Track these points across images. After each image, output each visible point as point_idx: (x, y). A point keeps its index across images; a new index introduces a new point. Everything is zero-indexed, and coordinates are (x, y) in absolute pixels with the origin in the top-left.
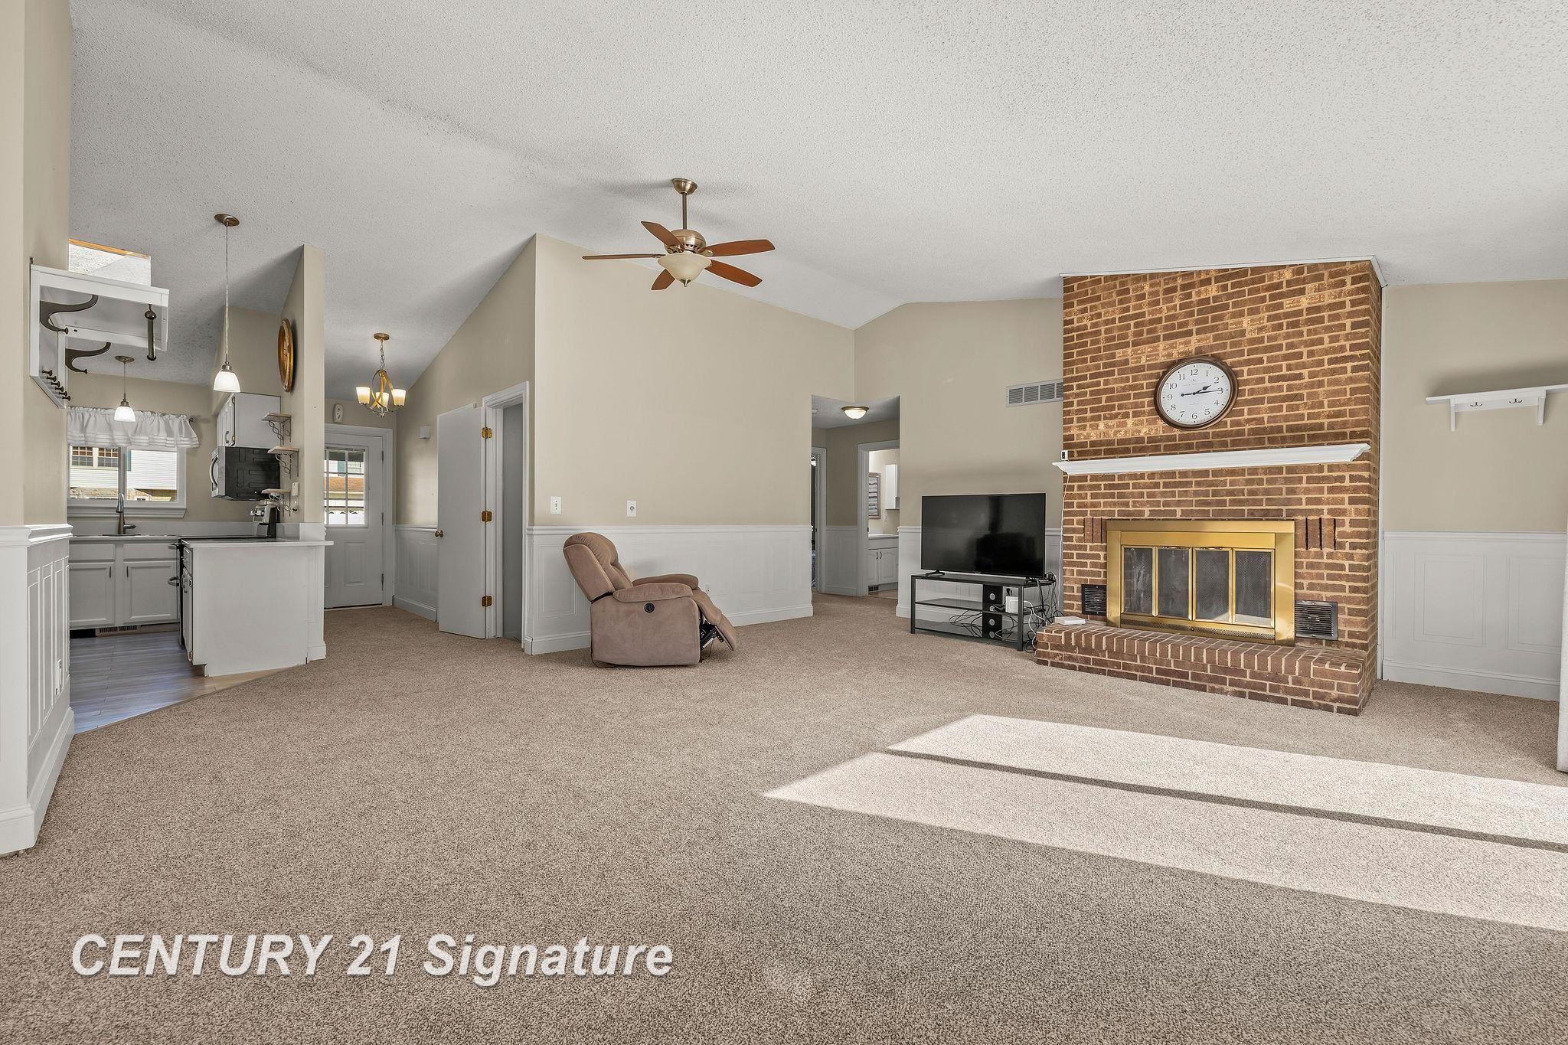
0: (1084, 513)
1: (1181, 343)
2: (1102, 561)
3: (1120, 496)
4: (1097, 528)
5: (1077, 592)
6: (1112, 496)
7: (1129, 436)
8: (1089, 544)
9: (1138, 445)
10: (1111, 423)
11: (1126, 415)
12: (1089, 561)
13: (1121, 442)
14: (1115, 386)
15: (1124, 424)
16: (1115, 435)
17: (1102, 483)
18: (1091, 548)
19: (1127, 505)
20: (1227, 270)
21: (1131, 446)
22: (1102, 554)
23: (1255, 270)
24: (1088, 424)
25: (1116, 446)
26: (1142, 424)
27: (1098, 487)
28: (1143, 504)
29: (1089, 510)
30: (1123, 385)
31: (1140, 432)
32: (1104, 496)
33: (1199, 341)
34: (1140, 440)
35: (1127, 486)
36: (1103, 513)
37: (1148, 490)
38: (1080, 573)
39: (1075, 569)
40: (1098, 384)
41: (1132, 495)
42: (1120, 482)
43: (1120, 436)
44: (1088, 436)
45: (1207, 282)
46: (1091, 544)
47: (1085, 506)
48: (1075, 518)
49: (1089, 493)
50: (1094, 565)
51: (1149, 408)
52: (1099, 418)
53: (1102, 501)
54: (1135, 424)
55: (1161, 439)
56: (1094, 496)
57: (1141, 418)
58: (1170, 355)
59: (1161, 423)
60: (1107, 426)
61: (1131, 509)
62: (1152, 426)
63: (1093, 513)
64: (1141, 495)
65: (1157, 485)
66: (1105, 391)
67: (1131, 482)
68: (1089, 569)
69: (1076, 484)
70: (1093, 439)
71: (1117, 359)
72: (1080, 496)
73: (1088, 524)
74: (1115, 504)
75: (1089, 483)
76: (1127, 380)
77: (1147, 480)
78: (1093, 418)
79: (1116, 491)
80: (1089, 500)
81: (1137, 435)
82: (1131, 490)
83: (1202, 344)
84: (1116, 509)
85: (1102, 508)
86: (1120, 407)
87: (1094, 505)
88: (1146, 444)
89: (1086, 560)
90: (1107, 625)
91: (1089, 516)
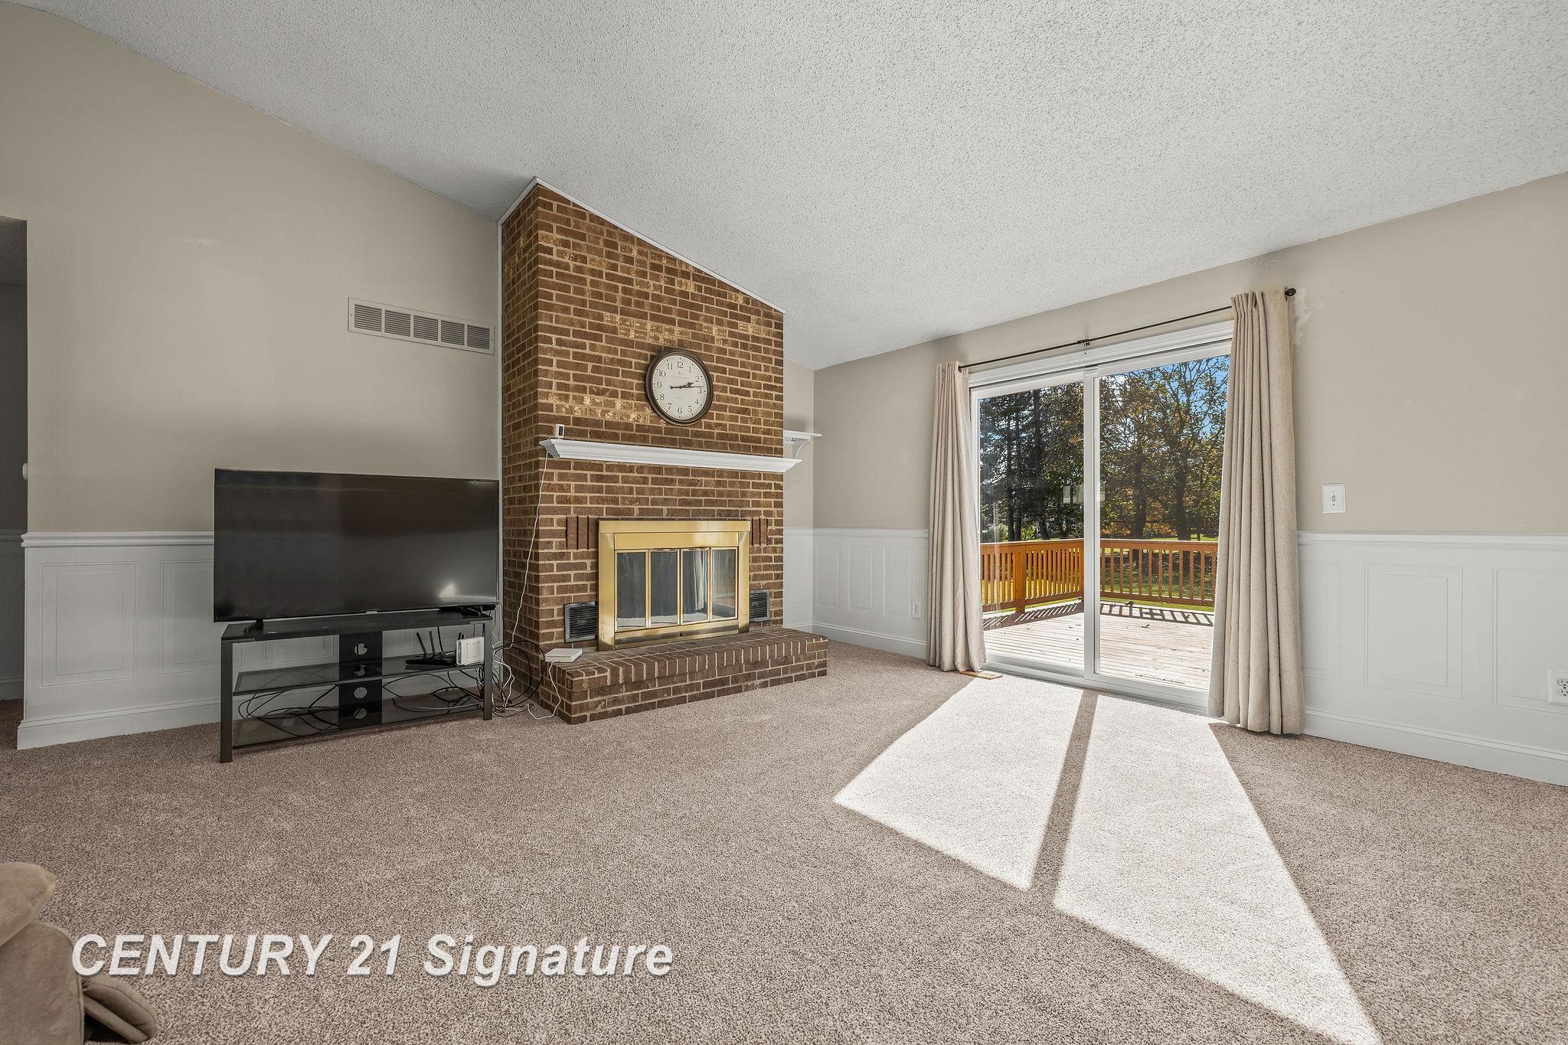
0: (567, 511)
1: (666, 330)
2: (589, 571)
3: (609, 490)
4: (583, 529)
5: (558, 615)
6: (599, 490)
7: (617, 419)
8: (572, 551)
9: (627, 432)
10: (599, 399)
11: (614, 394)
12: (572, 573)
13: (609, 424)
14: (603, 355)
15: (613, 405)
16: (604, 413)
17: (589, 473)
18: (576, 556)
19: (615, 501)
20: (701, 272)
21: (620, 432)
22: (589, 562)
23: (722, 284)
24: (571, 394)
25: (604, 429)
26: (631, 408)
27: (584, 478)
28: (632, 502)
29: (572, 506)
30: (611, 356)
31: (628, 417)
32: (592, 489)
33: (681, 334)
34: (628, 426)
35: (615, 479)
36: (590, 510)
37: (638, 486)
38: (561, 590)
39: (555, 585)
40: (583, 346)
41: (621, 490)
42: (608, 474)
43: (609, 417)
44: (571, 410)
45: (686, 275)
46: (575, 551)
47: (567, 500)
48: (556, 517)
49: (573, 484)
50: (578, 577)
51: (637, 392)
52: (584, 390)
53: (589, 495)
54: (624, 407)
55: (649, 429)
56: (579, 489)
57: (630, 402)
58: (656, 338)
59: (648, 411)
60: (593, 402)
61: (620, 506)
62: (641, 413)
63: (578, 511)
64: (631, 491)
65: (645, 481)
66: (592, 358)
67: (620, 475)
68: (573, 583)
69: (556, 472)
70: (578, 414)
71: (604, 323)
72: (561, 488)
73: (572, 525)
74: (603, 500)
75: (572, 471)
76: (615, 352)
77: (636, 475)
78: (577, 389)
79: (604, 484)
80: (572, 493)
81: (625, 420)
82: (620, 484)
83: (684, 338)
84: (605, 506)
85: (589, 505)
86: (608, 382)
87: (578, 500)
88: (634, 432)
89: (568, 573)
90: (598, 650)
91: (573, 515)
